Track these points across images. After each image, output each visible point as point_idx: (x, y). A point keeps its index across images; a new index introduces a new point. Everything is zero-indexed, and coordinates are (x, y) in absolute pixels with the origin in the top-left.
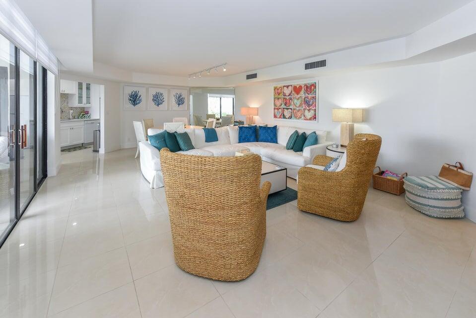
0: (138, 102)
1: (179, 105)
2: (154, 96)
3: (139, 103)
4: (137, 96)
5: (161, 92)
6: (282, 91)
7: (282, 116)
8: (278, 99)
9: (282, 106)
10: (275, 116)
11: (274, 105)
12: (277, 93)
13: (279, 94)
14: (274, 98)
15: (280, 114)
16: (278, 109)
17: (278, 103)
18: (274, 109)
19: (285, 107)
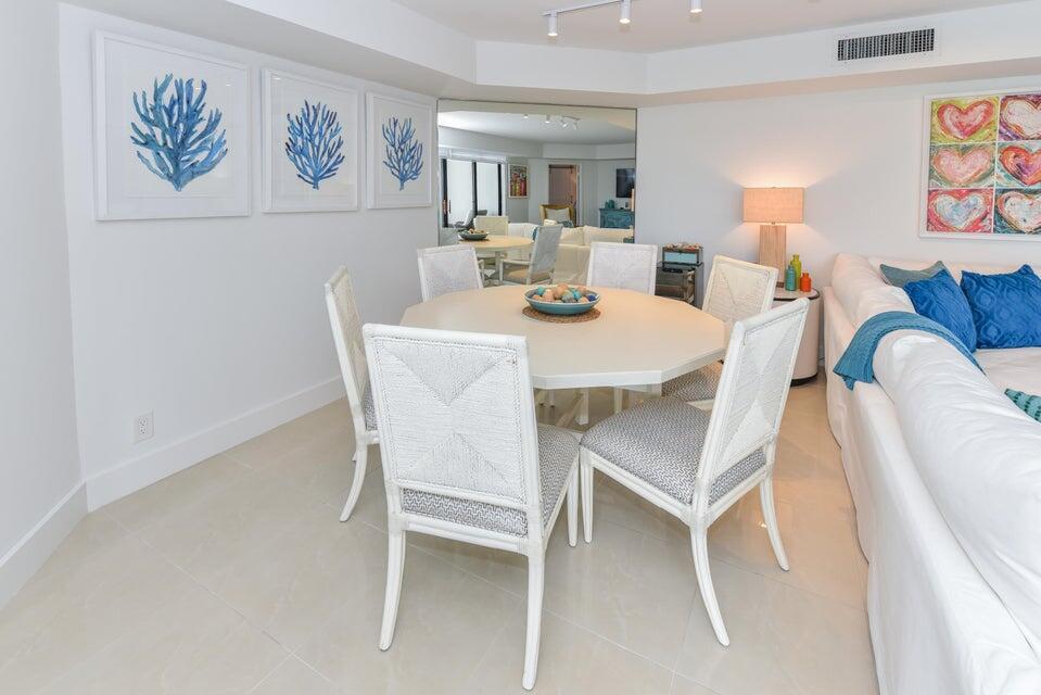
0: (201, 157)
1: (403, 179)
2: (296, 128)
3: (209, 165)
4: (192, 116)
5: (331, 108)
6: (996, 117)
7: (989, 223)
8: (965, 151)
9: (993, 180)
10: (935, 222)
11: (931, 176)
12: (959, 125)
13: (971, 131)
14: (932, 148)
15: (976, 215)
16: (959, 195)
17: (961, 170)
18: (932, 194)
19: (1016, 184)
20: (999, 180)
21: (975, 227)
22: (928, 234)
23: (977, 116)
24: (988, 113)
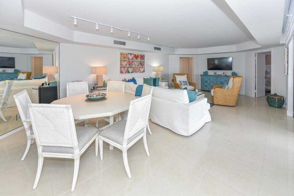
6: (127, 56)
7: (127, 72)
8: (124, 61)
9: (127, 65)
10: (121, 72)
11: (121, 65)
12: (124, 57)
13: (125, 58)
14: (121, 60)
15: (126, 71)
16: (124, 68)
17: (124, 64)
18: (121, 68)
19: (129, 66)
20: (128, 66)
21: (126, 73)
22: (120, 74)
23: (125, 56)
24: (126, 55)
